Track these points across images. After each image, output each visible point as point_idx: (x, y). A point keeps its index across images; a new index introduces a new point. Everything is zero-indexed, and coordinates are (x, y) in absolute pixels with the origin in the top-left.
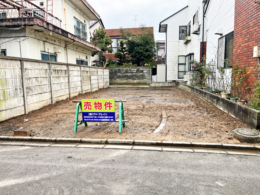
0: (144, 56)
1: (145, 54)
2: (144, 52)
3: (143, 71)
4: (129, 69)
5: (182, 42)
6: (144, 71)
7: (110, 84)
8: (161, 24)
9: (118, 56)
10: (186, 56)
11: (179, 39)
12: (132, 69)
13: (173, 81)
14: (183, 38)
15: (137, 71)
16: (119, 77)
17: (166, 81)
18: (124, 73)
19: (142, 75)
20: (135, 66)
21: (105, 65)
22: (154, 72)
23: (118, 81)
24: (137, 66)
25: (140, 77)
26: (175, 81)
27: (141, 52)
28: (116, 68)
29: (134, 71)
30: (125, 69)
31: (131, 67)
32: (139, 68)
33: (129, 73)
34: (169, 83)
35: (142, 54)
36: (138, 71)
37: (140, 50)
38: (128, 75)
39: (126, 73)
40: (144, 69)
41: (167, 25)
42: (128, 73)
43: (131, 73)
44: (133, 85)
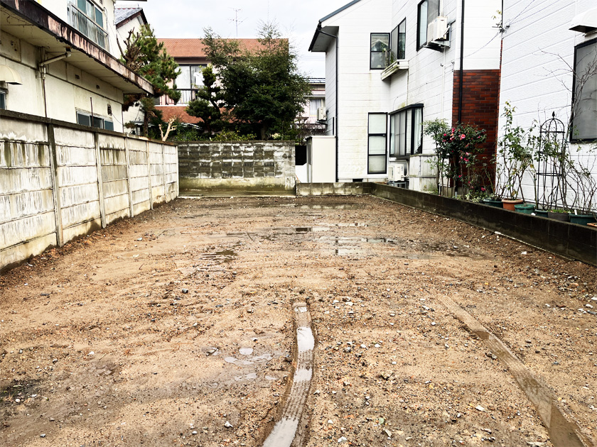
0: (275, 113)
1: (277, 107)
2: (275, 102)
3: (273, 152)
4: (235, 147)
5: (380, 75)
6: (275, 154)
7: (182, 190)
8: (323, 25)
9: (197, 110)
10: (393, 114)
11: (371, 69)
12: (242, 148)
13: (354, 180)
14: (379, 66)
15: (256, 152)
16: (206, 169)
17: (337, 180)
18: (218, 158)
19: (271, 165)
20: (252, 139)
21: (164, 135)
22: (302, 156)
23: (204, 180)
24: (256, 139)
25: (264, 168)
26: (361, 180)
27: (267, 100)
28: (196, 145)
29: (248, 152)
30: (221, 147)
31: (240, 143)
32: (262, 144)
33: (235, 158)
34: (346, 185)
35: (269, 108)
36: (259, 153)
37: (263, 94)
38: (230, 163)
39: (226, 158)
40: (276, 148)
41: (337, 28)
42: (230, 158)
43: (240, 157)
44: (245, 191)
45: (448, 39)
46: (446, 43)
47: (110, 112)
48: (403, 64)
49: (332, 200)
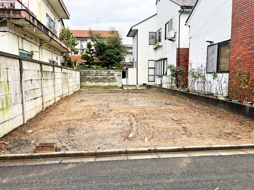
0: (115, 59)
1: (115, 57)
2: (115, 55)
3: (114, 73)
4: (100, 72)
5: (152, 47)
6: (115, 74)
7: (81, 87)
8: (132, 29)
9: (85, 58)
10: (157, 61)
11: (149, 45)
12: (102, 72)
13: (144, 84)
14: (152, 44)
15: (108, 73)
16: (89, 79)
17: (137, 84)
18: (94, 76)
20: (106, 69)
21: (75, 67)
22: (124, 75)
23: (88, 83)
24: (108, 69)
25: (111, 79)
26: (146, 84)
27: (112, 55)
28: (86, 71)
29: (105, 73)
30: (95, 71)
31: (102, 70)
32: (110, 70)
33: (100, 76)
34: (141, 86)
35: (113, 57)
36: (108, 74)
37: (110, 52)
38: (98, 78)
39: (96, 76)
40: (115, 72)
41: (137, 30)
42: (98, 76)
43: (102, 75)
44: (103, 88)
45: (175, 38)
46: (174, 39)
47: (57, 59)
48: (160, 44)
49: (136, 91)
